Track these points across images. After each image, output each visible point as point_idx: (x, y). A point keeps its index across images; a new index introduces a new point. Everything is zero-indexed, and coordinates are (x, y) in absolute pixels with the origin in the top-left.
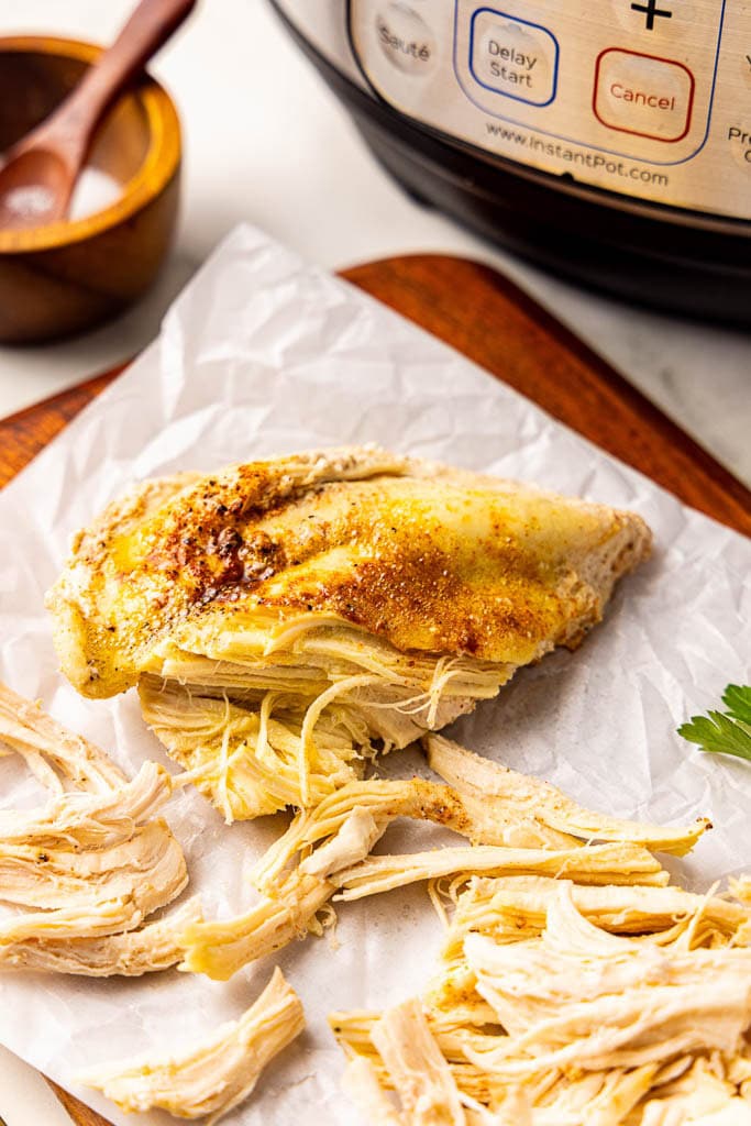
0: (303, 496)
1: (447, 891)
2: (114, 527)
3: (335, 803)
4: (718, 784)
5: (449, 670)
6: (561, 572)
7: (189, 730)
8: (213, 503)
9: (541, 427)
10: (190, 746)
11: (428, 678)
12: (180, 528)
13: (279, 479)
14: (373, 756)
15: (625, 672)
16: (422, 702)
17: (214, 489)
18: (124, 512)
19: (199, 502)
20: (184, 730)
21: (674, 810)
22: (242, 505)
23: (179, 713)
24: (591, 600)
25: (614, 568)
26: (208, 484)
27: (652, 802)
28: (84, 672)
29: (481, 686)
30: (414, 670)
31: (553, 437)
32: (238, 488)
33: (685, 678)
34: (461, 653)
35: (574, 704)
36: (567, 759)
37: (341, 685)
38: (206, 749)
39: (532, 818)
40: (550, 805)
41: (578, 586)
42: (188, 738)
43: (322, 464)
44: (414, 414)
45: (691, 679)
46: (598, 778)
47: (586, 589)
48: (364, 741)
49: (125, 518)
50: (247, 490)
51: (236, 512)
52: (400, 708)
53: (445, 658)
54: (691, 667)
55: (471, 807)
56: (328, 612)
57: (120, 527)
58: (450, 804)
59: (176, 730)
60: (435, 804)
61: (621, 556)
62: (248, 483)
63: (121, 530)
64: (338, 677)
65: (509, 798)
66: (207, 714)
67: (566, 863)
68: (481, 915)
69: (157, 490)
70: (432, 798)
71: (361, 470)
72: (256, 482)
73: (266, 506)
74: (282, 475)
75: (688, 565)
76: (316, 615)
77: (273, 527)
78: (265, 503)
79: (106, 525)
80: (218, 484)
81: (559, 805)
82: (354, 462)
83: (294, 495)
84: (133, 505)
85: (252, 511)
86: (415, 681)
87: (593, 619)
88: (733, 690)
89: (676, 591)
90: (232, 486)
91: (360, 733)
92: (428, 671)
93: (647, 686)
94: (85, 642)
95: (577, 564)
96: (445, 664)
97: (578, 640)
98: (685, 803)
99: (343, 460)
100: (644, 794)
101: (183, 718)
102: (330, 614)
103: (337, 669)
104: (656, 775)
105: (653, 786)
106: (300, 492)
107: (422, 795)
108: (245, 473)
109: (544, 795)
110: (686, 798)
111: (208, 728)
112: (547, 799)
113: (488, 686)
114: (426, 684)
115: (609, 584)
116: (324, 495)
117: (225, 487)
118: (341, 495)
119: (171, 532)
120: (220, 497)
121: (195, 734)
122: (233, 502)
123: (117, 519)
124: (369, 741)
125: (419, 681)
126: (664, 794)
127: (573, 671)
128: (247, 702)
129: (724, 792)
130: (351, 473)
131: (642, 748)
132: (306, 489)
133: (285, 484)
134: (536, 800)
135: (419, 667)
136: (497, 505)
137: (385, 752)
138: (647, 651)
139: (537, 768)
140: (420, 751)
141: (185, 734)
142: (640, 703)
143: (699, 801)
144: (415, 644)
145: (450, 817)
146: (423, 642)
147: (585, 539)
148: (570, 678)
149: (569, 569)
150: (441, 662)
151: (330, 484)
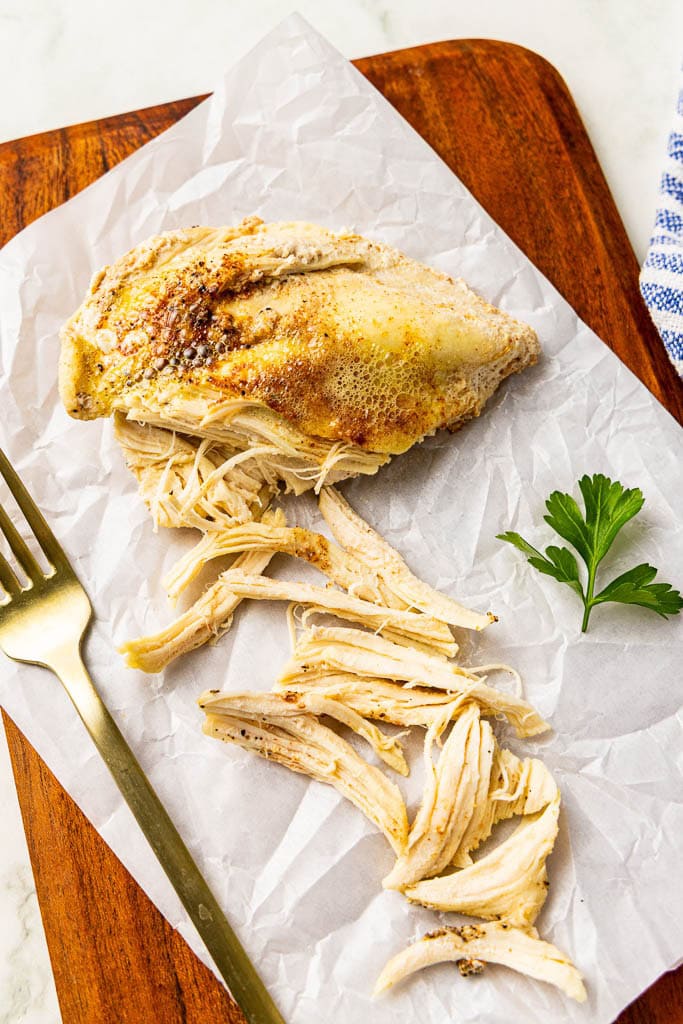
0: (271, 284)
1: (301, 616)
2: (126, 276)
3: (233, 537)
4: (523, 573)
5: (341, 453)
6: (454, 378)
7: (144, 453)
8: (197, 282)
9: (483, 231)
10: (143, 464)
11: (324, 456)
12: (169, 296)
13: (252, 271)
14: (277, 494)
15: (485, 460)
16: (316, 472)
17: (201, 270)
18: (138, 264)
19: (188, 278)
20: (141, 452)
21: (483, 587)
22: (217, 289)
23: (140, 440)
24: (473, 402)
25: (501, 372)
26: (197, 263)
27: (469, 577)
28: (73, 402)
29: (364, 464)
30: (313, 450)
31: (491, 241)
32: (218, 275)
33: (527, 477)
34: (351, 444)
35: (440, 479)
36: (419, 524)
37: (256, 450)
38: (153, 469)
39: (375, 574)
40: (390, 568)
41: (466, 390)
42: (142, 459)
43: (291, 260)
44: (390, 200)
45: (531, 480)
46: (437, 547)
47: (473, 393)
48: (272, 482)
49: (136, 269)
50: (223, 278)
51: (212, 294)
52: (298, 473)
53: (339, 444)
54: (536, 468)
55: (335, 554)
56: (256, 398)
57: (131, 276)
58: (318, 551)
59: (135, 451)
60: (307, 549)
61: (509, 365)
62: (226, 273)
63: (132, 279)
64: (255, 444)
65: (364, 554)
66: (159, 444)
67: (389, 619)
68: (313, 656)
69: (169, 246)
70: (306, 545)
71: (325, 263)
72: (232, 272)
73: (238, 290)
74: (255, 268)
75: (561, 377)
76: (246, 400)
77: (240, 309)
78: (238, 287)
79: (121, 274)
80: (205, 266)
81: (396, 571)
82: (320, 255)
83: (263, 283)
84: (145, 258)
85: (227, 294)
86: (313, 456)
87: (473, 413)
88: (557, 496)
89: (545, 397)
90: (214, 271)
91: (270, 477)
92: (324, 451)
93: (498, 475)
94: (78, 377)
95: (467, 374)
96: (340, 447)
97: (458, 426)
98: (493, 583)
99: (310, 255)
100: (465, 568)
101: (143, 444)
102: (257, 401)
103: (255, 439)
104: (479, 556)
105: (474, 564)
106: (268, 281)
107: (299, 541)
108: (227, 262)
109: (388, 559)
110: (495, 580)
111: (158, 455)
112: (388, 564)
113: (371, 465)
114: (321, 460)
115: (495, 384)
116: (286, 286)
117: (209, 271)
118: (298, 289)
119: (162, 298)
120: (204, 278)
121: (148, 456)
122: (211, 286)
123: (130, 269)
124: (276, 483)
125: (317, 458)
126: (481, 572)
127: (446, 450)
128: (191, 441)
129: (524, 580)
130: (315, 265)
131: (478, 528)
132: (274, 279)
133: (256, 275)
134: (380, 562)
135: (318, 447)
136: (413, 325)
137: (286, 492)
138: (507, 447)
139: (396, 527)
140: (312, 497)
141: (141, 455)
142: (487, 490)
143: (503, 584)
144: (317, 432)
145: (317, 560)
146: (324, 432)
147: (478, 358)
148: (443, 455)
149: (460, 376)
150: (336, 446)
151: (293, 277)
